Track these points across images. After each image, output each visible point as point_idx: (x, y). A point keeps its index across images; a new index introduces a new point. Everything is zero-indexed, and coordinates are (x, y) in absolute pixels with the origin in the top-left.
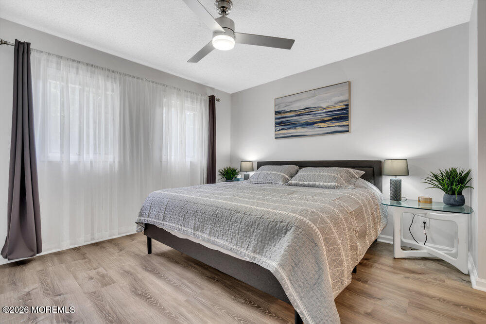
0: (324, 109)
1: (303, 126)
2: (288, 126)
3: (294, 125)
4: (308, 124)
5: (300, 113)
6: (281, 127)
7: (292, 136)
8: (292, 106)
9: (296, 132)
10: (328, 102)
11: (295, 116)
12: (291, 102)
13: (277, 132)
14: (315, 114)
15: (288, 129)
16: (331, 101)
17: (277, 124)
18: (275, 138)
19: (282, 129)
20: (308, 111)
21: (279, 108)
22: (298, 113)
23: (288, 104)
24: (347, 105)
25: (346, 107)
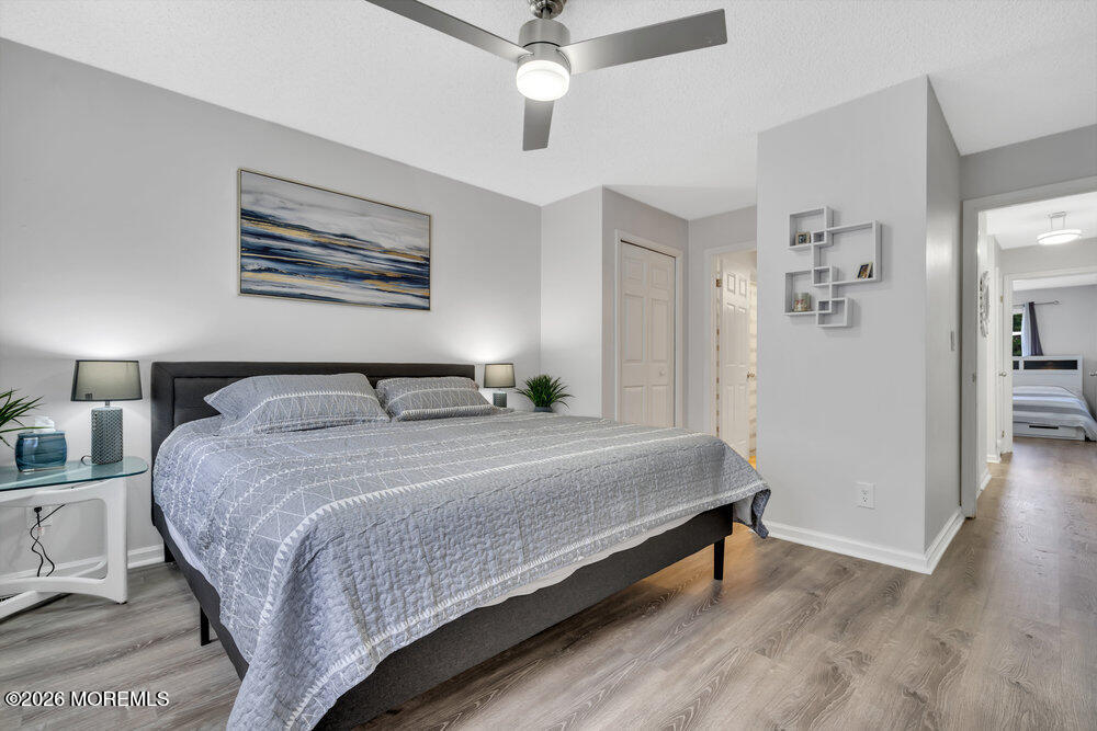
0: (386, 252)
1: (337, 277)
2: (290, 267)
3: (313, 269)
4: (347, 275)
5: (327, 241)
6: (265, 264)
7: (302, 297)
8: (303, 215)
9: (317, 289)
10: (395, 241)
11: (314, 245)
12: (301, 205)
13: (247, 275)
14: (365, 256)
15: (291, 273)
16: (397, 239)
17: (249, 250)
18: (244, 292)
19: (268, 270)
20: (349, 243)
21: (257, 202)
22: (323, 240)
23: (290, 205)
24: (428, 260)
25: (424, 262)
